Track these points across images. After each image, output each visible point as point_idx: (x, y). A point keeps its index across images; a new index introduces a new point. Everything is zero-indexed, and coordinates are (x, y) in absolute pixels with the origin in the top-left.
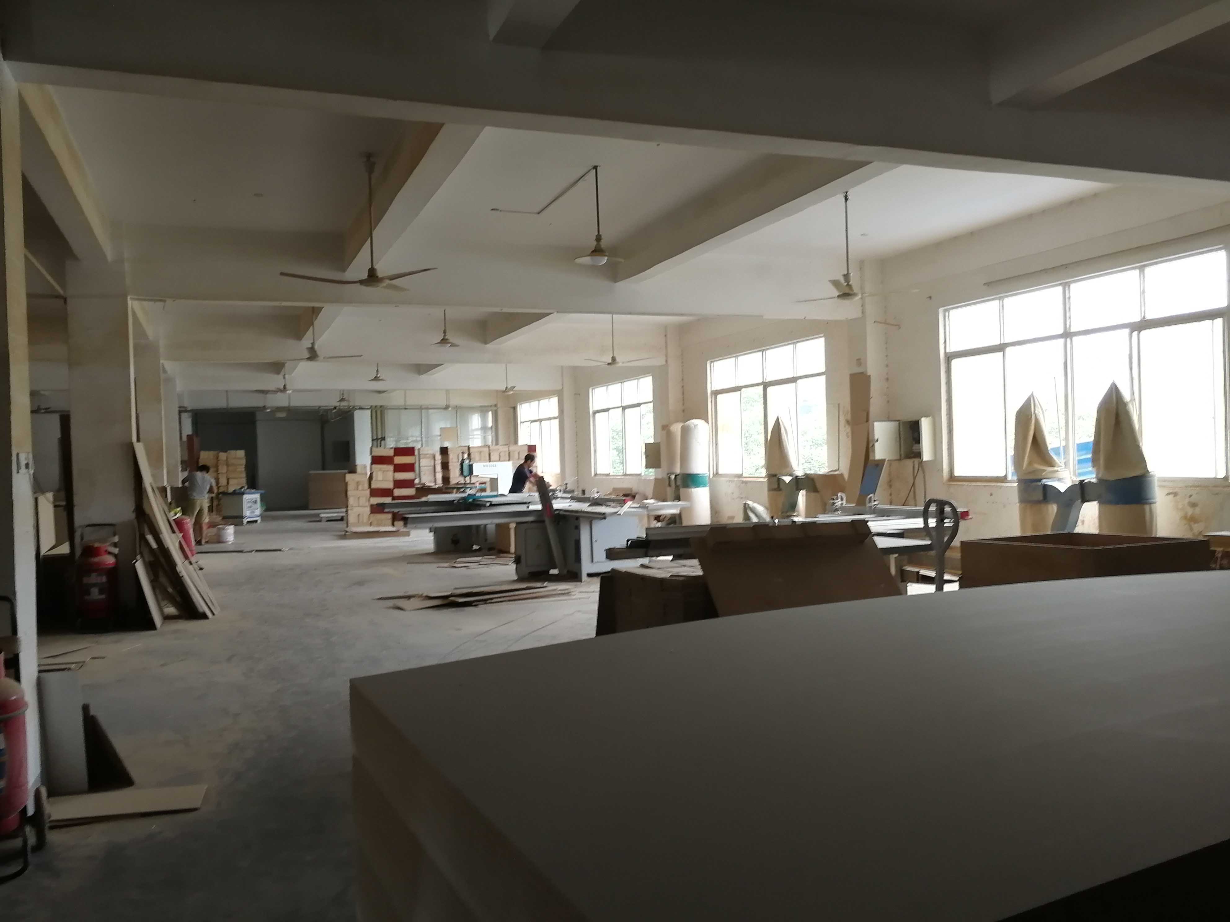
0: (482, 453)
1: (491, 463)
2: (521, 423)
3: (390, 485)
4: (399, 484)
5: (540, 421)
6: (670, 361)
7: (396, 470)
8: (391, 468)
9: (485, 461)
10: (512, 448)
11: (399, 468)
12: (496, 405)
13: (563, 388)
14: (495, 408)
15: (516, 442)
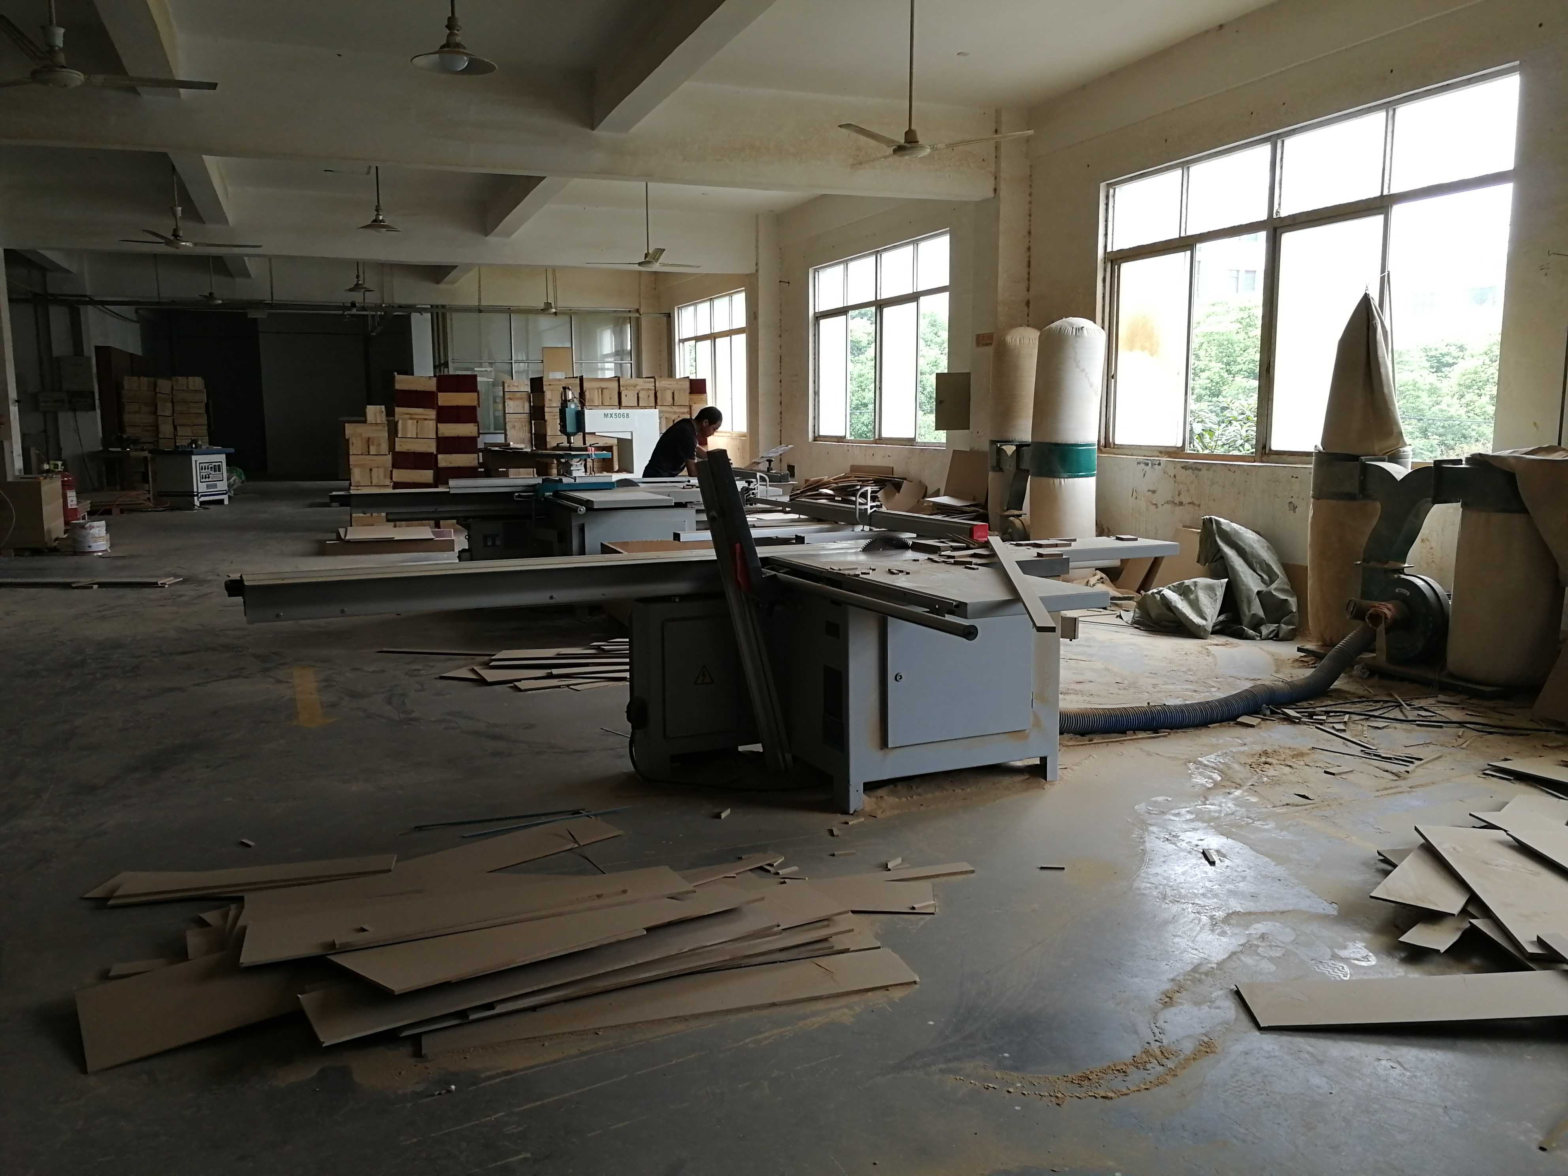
0: (605, 391)
1: (622, 411)
2: (680, 341)
3: (431, 447)
4: (447, 445)
5: (712, 337)
6: (1003, 192)
7: (440, 419)
8: (432, 414)
9: (611, 406)
10: (662, 383)
11: (446, 415)
12: (638, 311)
13: (757, 271)
14: (637, 315)
15: (671, 373)
